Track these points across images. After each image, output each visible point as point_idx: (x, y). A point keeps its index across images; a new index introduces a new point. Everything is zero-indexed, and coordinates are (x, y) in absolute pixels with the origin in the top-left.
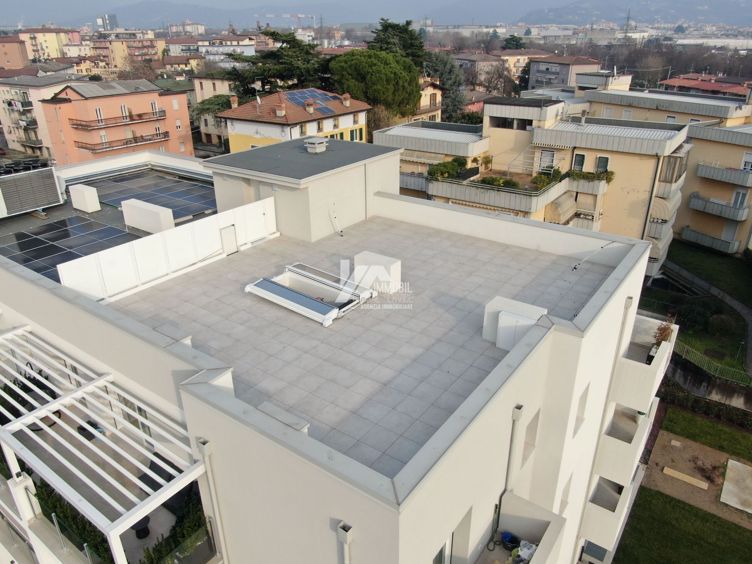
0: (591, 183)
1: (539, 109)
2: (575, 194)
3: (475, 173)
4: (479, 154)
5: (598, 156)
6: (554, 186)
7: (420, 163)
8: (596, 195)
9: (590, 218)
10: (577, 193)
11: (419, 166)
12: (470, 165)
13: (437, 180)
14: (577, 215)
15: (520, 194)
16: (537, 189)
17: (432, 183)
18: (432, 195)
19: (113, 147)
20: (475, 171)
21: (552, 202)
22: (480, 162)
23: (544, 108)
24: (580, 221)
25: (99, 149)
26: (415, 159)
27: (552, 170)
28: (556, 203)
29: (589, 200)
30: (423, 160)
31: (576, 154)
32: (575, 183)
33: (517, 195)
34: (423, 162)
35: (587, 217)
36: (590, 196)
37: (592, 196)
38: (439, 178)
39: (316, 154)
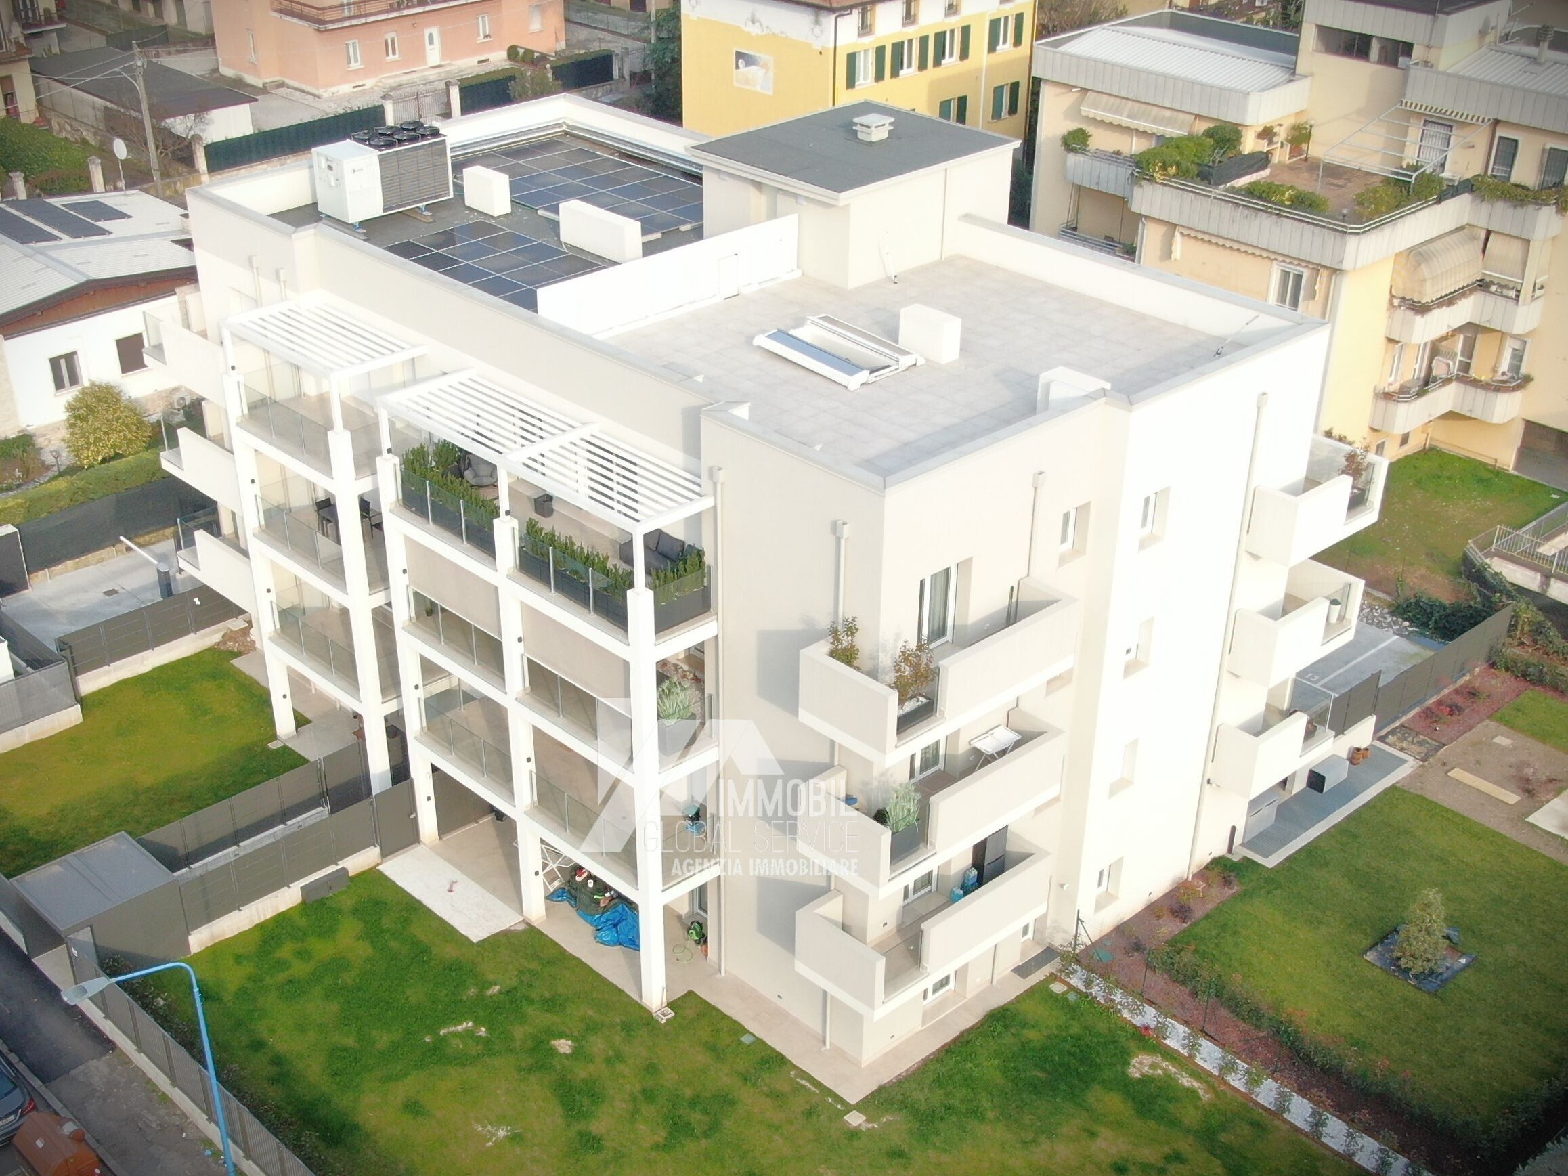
0: (1520, 212)
1: (1430, 17)
2: (1483, 235)
3: (1255, 167)
4: (1280, 119)
5: (1548, 147)
6: (1417, 214)
7: (1137, 130)
8: (1528, 241)
9: (1512, 293)
10: (1489, 232)
11: (1135, 139)
12: (1250, 144)
13: (1151, 180)
14: (1483, 285)
15: (1324, 227)
16: (1359, 219)
17: (1141, 186)
18: (1141, 216)
19: (366, 15)
20: (1261, 160)
21: (1411, 250)
22: (1278, 139)
23: (1441, 16)
24: (1490, 299)
25: (332, 22)
26: (1124, 120)
27: (1414, 175)
28: (1420, 253)
29: (1515, 249)
30: (1142, 125)
31: (1501, 138)
32: (1485, 208)
33: (1317, 229)
34: (1141, 130)
35: (1505, 292)
36: (1516, 240)
37: (1520, 242)
38: (1157, 175)
39: (871, 143)
